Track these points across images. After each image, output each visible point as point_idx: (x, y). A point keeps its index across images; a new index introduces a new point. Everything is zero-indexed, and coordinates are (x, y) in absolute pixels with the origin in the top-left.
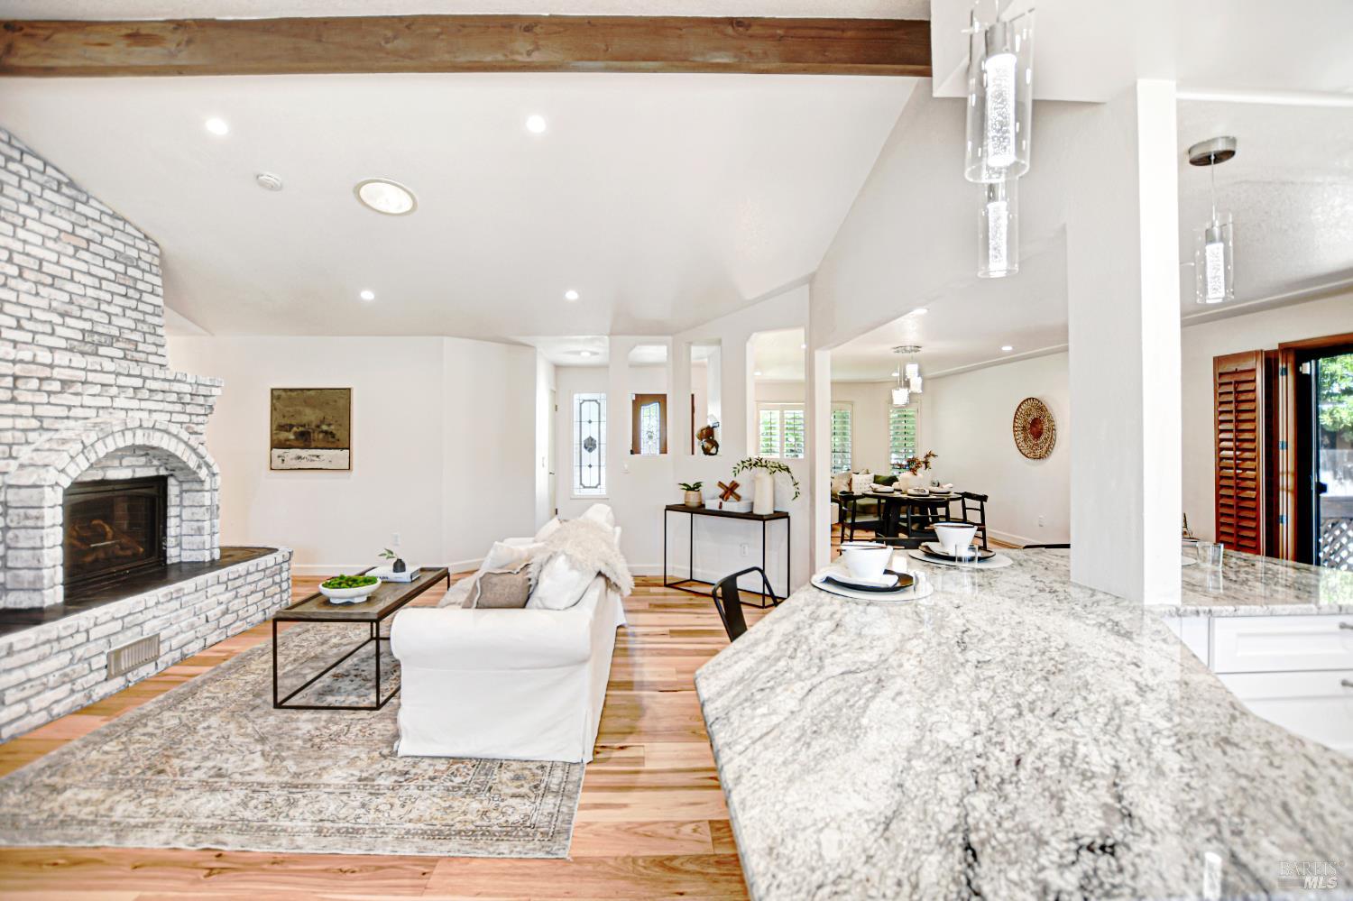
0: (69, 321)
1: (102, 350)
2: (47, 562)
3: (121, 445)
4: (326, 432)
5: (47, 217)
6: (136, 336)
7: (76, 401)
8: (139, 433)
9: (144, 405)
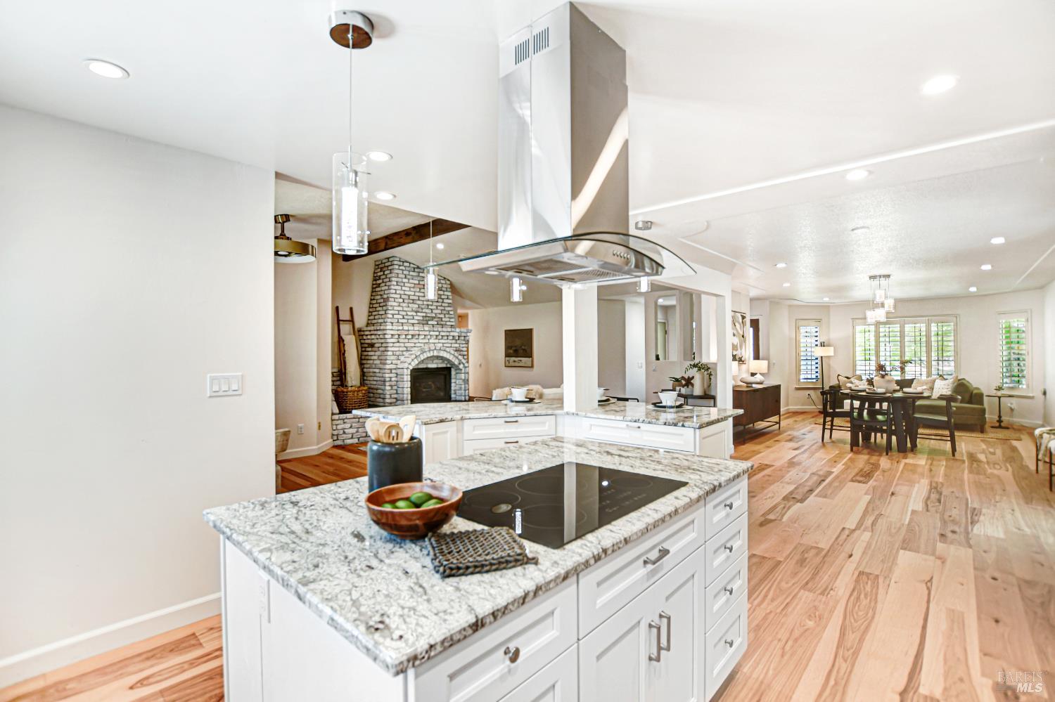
0: (419, 314)
1: (430, 323)
2: (405, 392)
3: (429, 355)
4: (524, 350)
5: (411, 281)
6: (442, 316)
7: (417, 341)
8: (435, 351)
9: (440, 341)
